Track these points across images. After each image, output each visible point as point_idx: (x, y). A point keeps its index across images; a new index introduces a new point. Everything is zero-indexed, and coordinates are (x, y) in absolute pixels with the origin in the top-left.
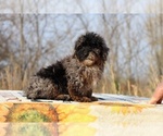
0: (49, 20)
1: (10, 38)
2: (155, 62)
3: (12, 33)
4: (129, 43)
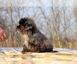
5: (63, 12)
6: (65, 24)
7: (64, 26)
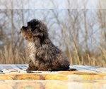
0: (31, 12)
1: (4, 25)
2: (104, 40)
3: (5, 22)
4: (85, 27)
5: (83, 15)
6: (86, 32)
7: (85, 34)
